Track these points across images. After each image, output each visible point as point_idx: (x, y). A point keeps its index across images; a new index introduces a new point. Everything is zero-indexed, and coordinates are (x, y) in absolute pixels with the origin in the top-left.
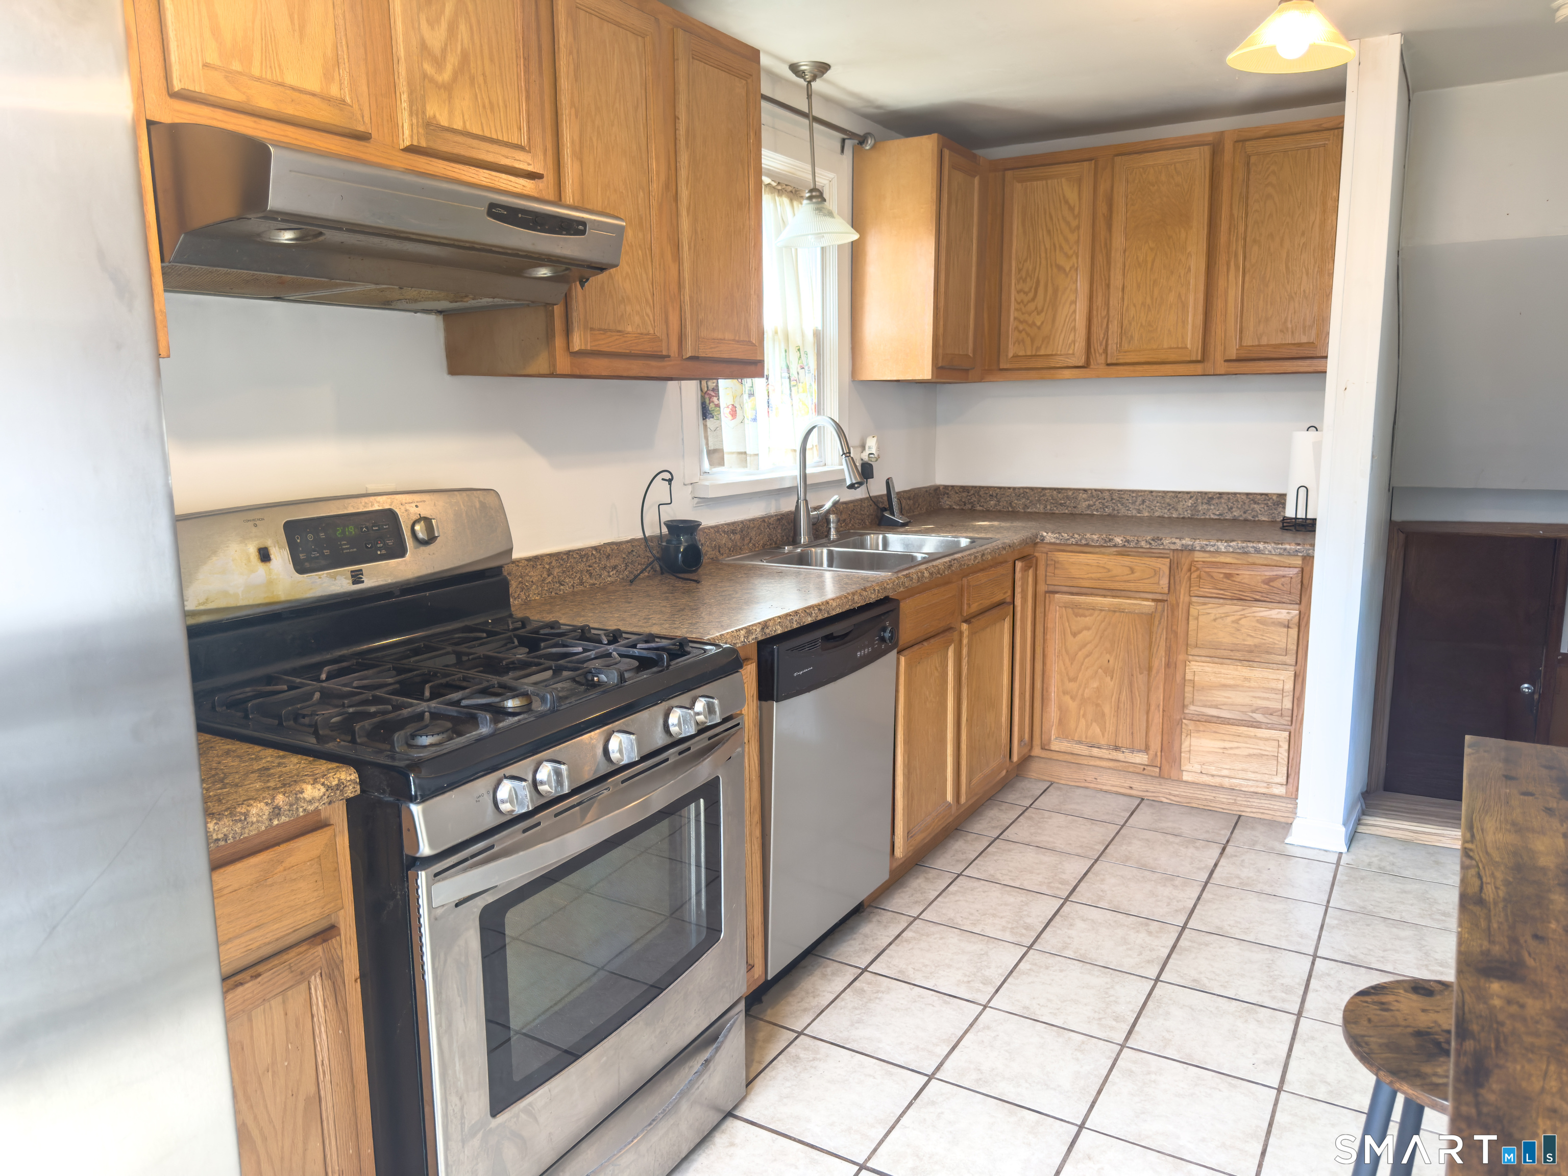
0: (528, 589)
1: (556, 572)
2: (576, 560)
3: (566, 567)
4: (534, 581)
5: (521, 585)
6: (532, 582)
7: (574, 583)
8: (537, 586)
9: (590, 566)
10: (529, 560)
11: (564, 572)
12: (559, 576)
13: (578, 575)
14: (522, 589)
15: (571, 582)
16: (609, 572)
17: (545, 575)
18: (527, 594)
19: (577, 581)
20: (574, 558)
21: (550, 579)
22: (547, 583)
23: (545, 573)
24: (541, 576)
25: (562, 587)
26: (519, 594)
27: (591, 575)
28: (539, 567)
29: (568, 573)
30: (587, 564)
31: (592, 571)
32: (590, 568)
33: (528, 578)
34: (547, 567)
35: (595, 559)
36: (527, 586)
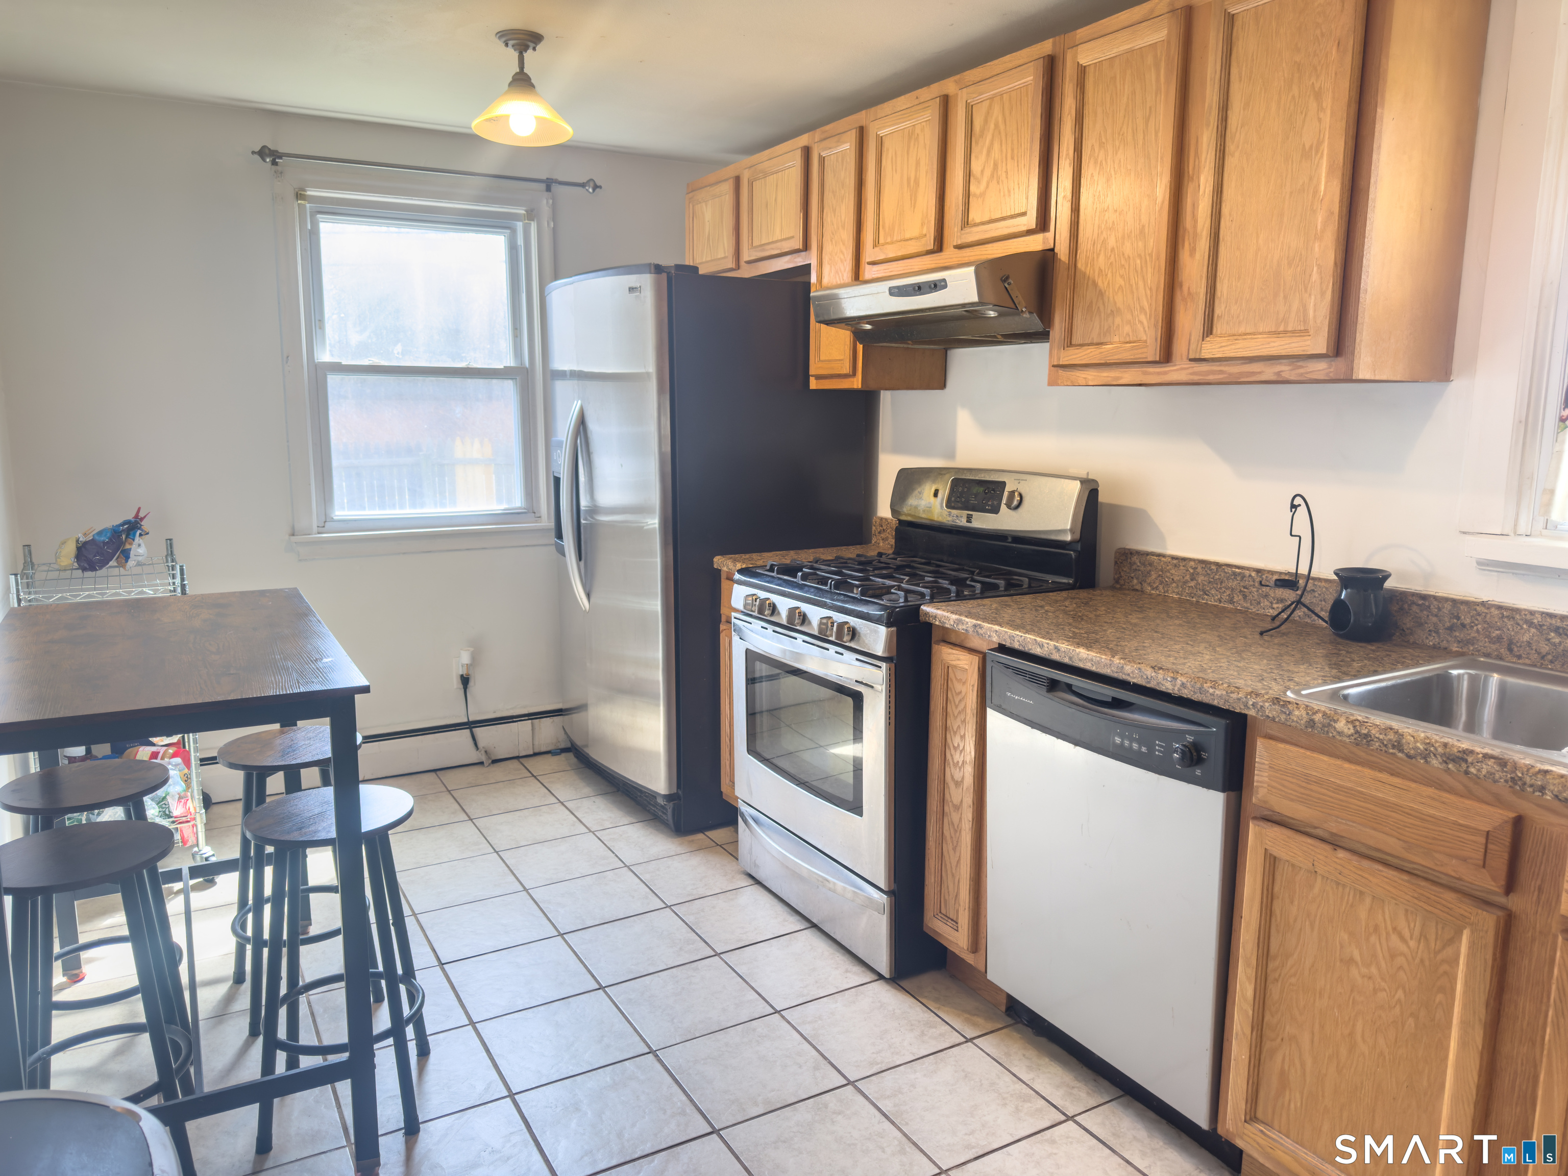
0: (1167, 584)
1: (1200, 579)
2: (1228, 575)
3: (1213, 578)
4: (1175, 579)
5: (1160, 578)
6: (1173, 580)
7: (1221, 598)
8: (1178, 585)
9: (1244, 587)
10: (1174, 558)
11: (1210, 582)
12: (1204, 585)
13: (1228, 592)
14: (1161, 583)
15: (1217, 596)
16: (1272, 603)
17: (1188, 577)
18: (1166, 589)
19: (1225, 597)
20: (1225, 572)
21: (1192, 584)
22: (1189, 587)
23: (1188, 576)
24: (1183, 578)
25: (1206, 597)
26: (1157, 586)
27: (1245, 597)
28: (1182, 568)
29: (1215, 586)
30: (1242, 584)
31: (1247, 594)
32: (1245, 590)
33: (1168, 574)
34: (1192, 571)
35: (1254, 582)
36: (1166, 581)
